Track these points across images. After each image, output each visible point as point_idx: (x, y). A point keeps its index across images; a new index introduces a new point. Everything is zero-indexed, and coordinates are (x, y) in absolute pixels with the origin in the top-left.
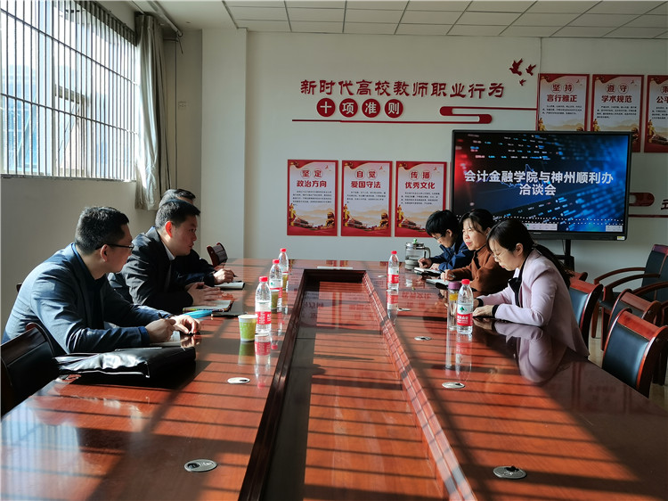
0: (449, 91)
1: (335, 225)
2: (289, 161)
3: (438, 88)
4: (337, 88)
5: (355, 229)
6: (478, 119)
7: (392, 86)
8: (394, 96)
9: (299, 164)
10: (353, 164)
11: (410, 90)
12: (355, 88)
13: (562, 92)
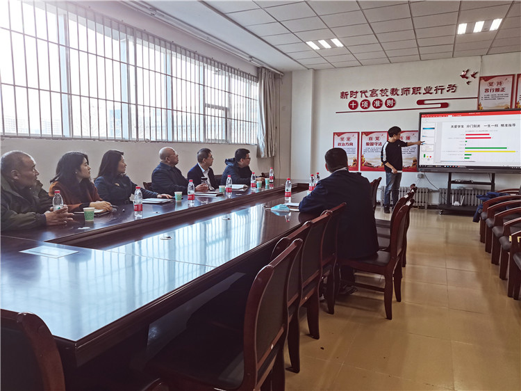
0: (423, 91)
1: (357, 165)
2: (334, 133)
3: (416, 90)
4: (359, 94)
5: (368, 167)
6: (440, 105)
7: (389, 91)
8: (390, 96)
9: (339, 134)
10: (367, 134)
11: (400, 92)
12: (368, 94)
13: (495, 87)
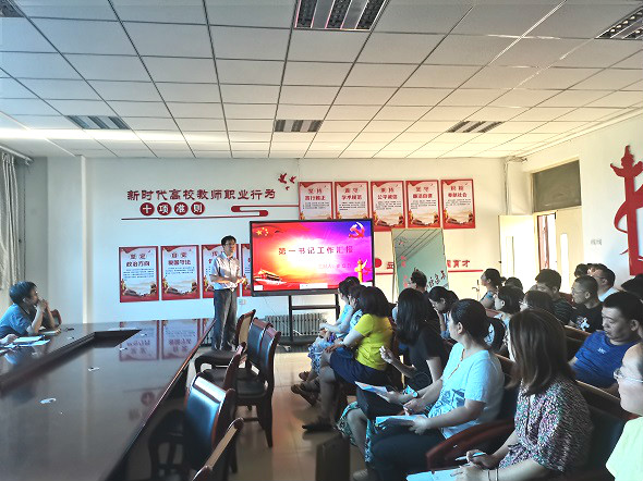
0: (237, 195)
1: (157, 293)
2: (120, 249)
3: (229, 194)
4: (155, 195)
5: (173, 295)
6: (259, 213)
7: (196, 193)
8: (198, 200)
9: (127, 250)
10: (169, 249)
11: (209, 195)
12: (168, 195)
13: (315, 194)
